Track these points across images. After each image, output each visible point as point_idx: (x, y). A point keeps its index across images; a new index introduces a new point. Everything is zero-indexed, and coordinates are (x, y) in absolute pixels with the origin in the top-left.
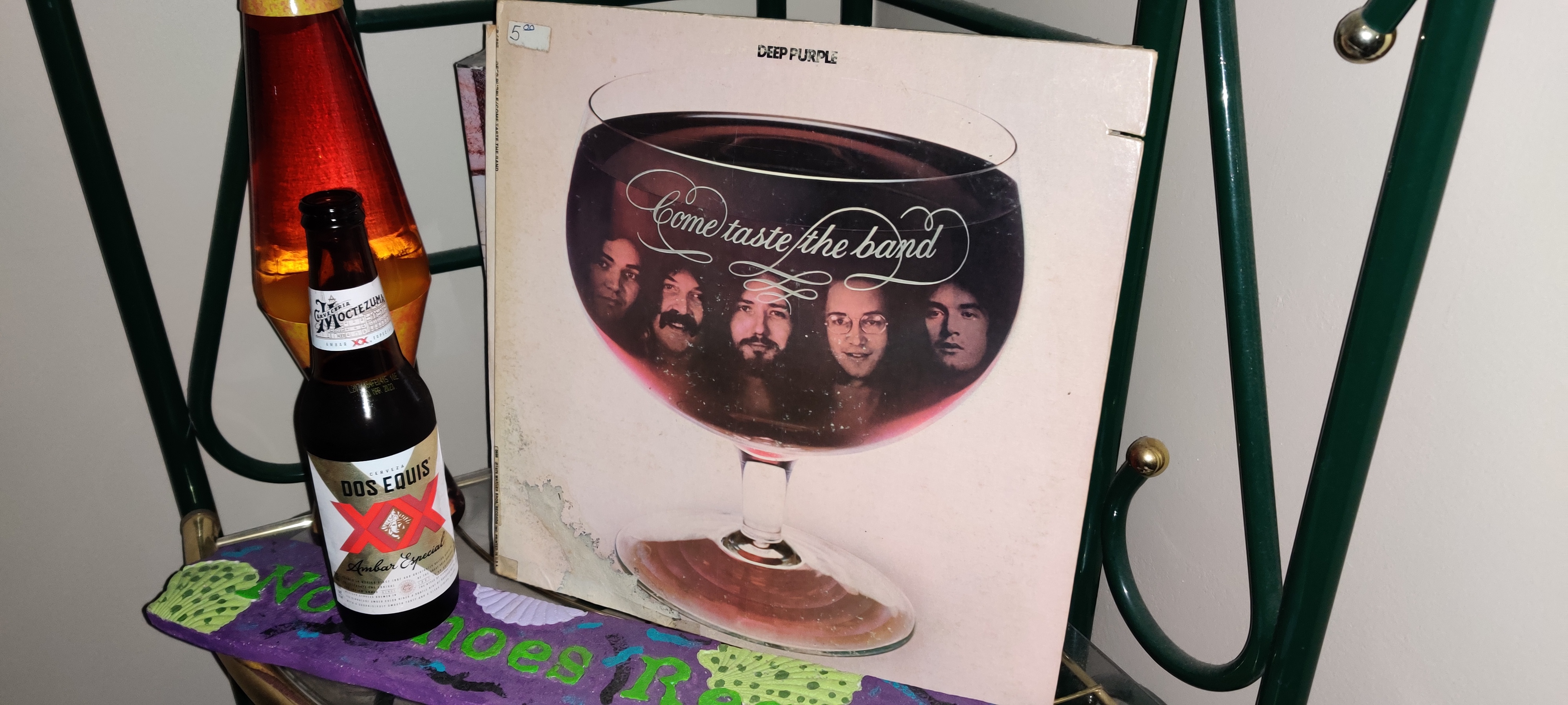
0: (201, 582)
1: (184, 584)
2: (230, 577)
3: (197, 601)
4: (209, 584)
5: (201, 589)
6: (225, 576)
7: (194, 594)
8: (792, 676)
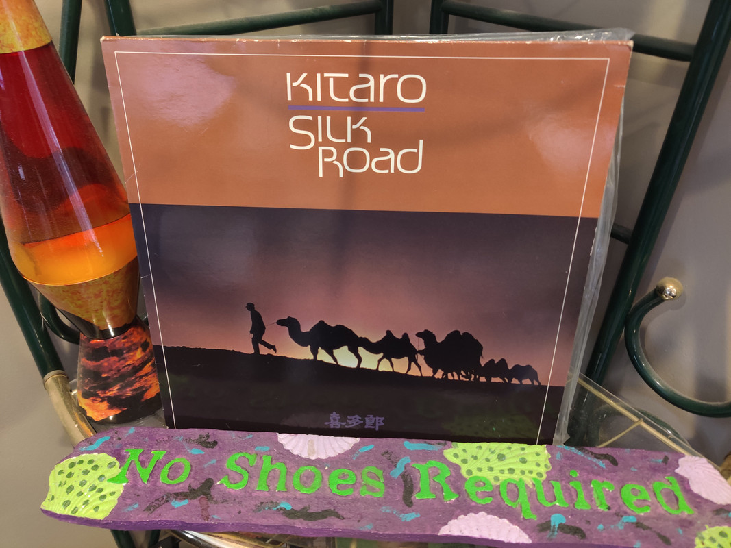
0: (75, 477)
1: (63, 483)
3: (80, 494)
4: (83, 478)
5: (78, 483)
6: (93, 468)
7: (75, 488)
8: (507, 456)
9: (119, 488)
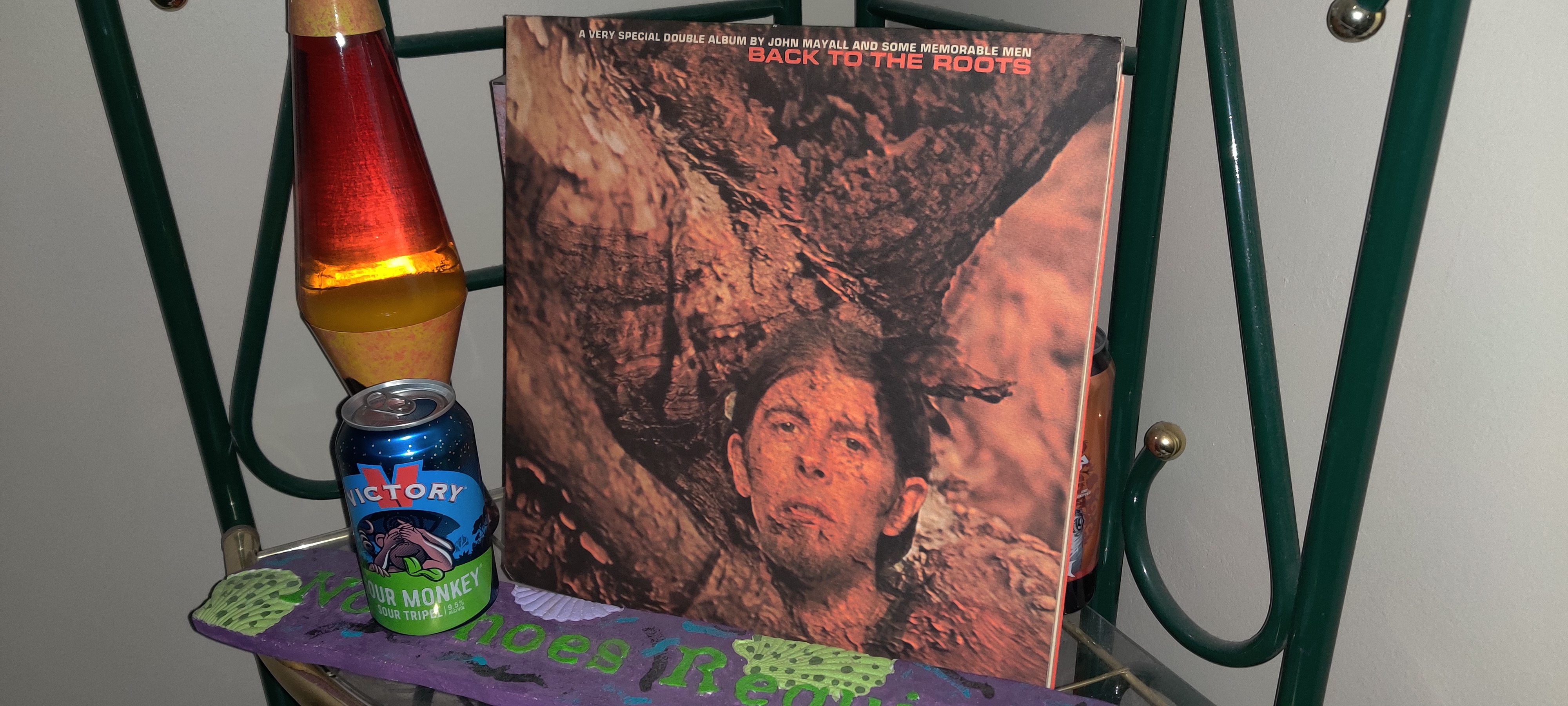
0: (245, 589)
1: (229, 592)
4: (253, 590)
8: (826, 661)
9: (289, 606)
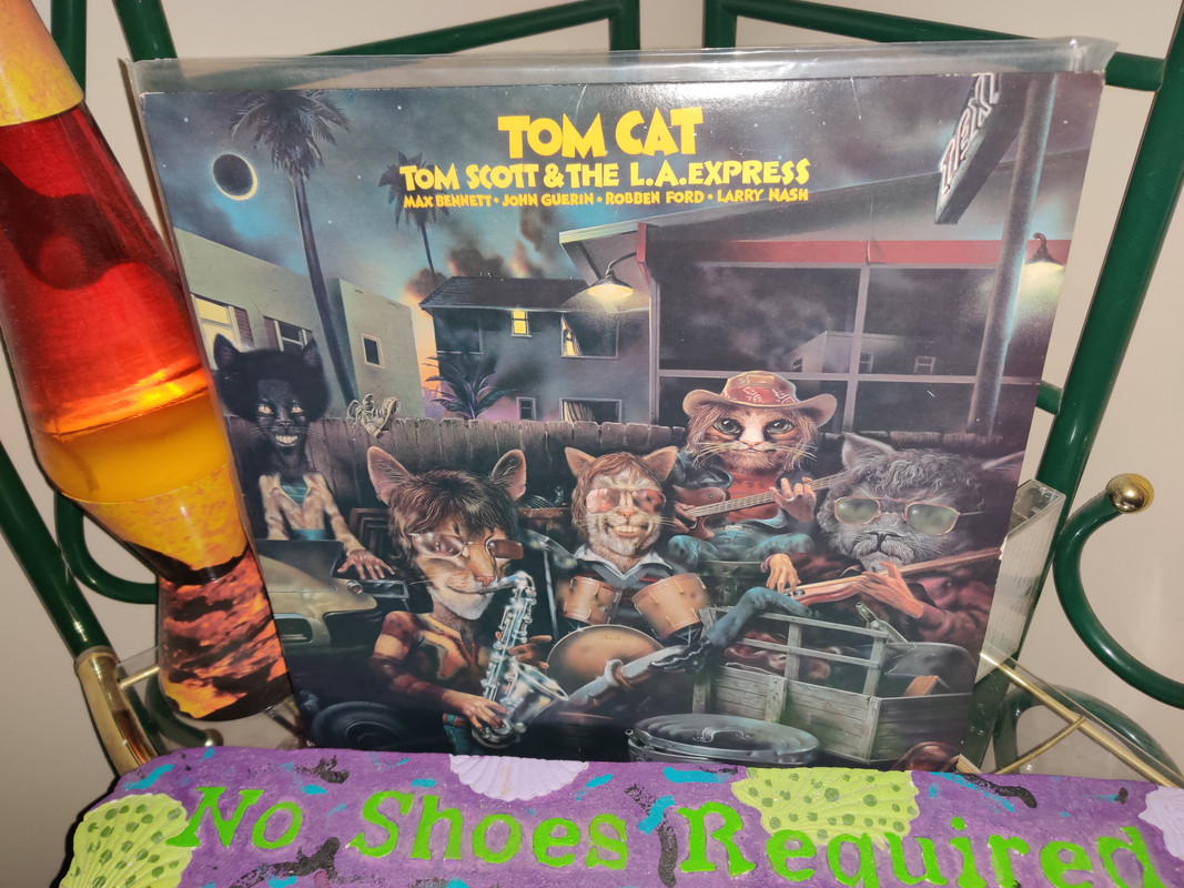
0: (115, 835)
1: (95, 844)
2: (148, 819)
3: (122, 865)
4: (126, 837)
5: (120, 846)
6: (144, 820)
7: (114, 855)
8: (841, 792)
9: (184, 855)
